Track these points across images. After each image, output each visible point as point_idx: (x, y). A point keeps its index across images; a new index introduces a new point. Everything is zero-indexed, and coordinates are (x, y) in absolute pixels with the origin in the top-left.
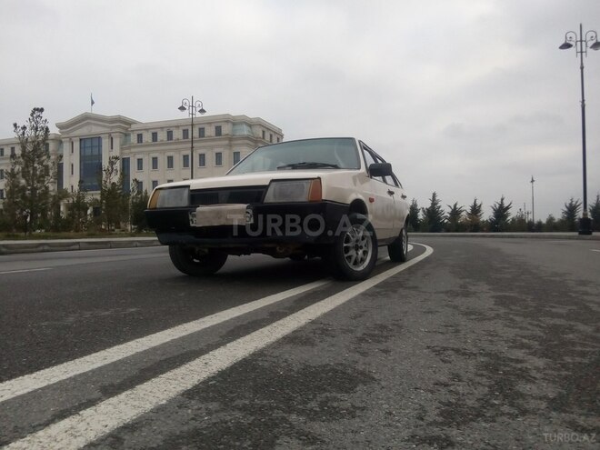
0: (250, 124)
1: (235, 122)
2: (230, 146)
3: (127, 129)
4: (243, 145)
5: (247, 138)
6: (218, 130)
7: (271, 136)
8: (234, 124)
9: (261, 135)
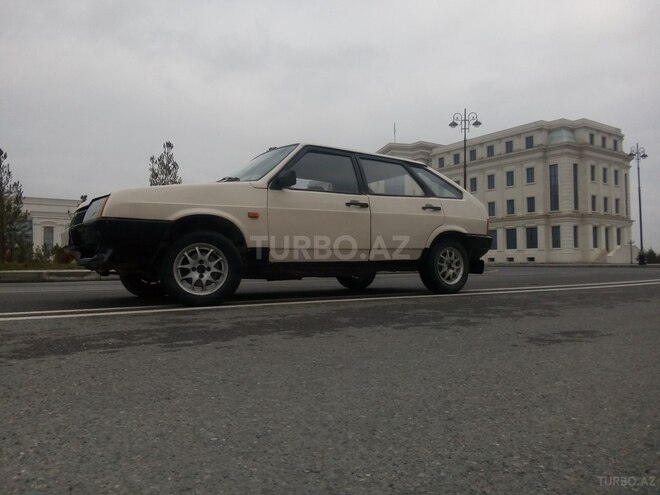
0: (572, 128)
1: (549, 129)
2: (545, 158)
3: (428, 154)
4: (562, 154)
5: (568, 146)
6: (529, 142)
7: (604, 139)
8: (550, 131)
9: (588, 140)
